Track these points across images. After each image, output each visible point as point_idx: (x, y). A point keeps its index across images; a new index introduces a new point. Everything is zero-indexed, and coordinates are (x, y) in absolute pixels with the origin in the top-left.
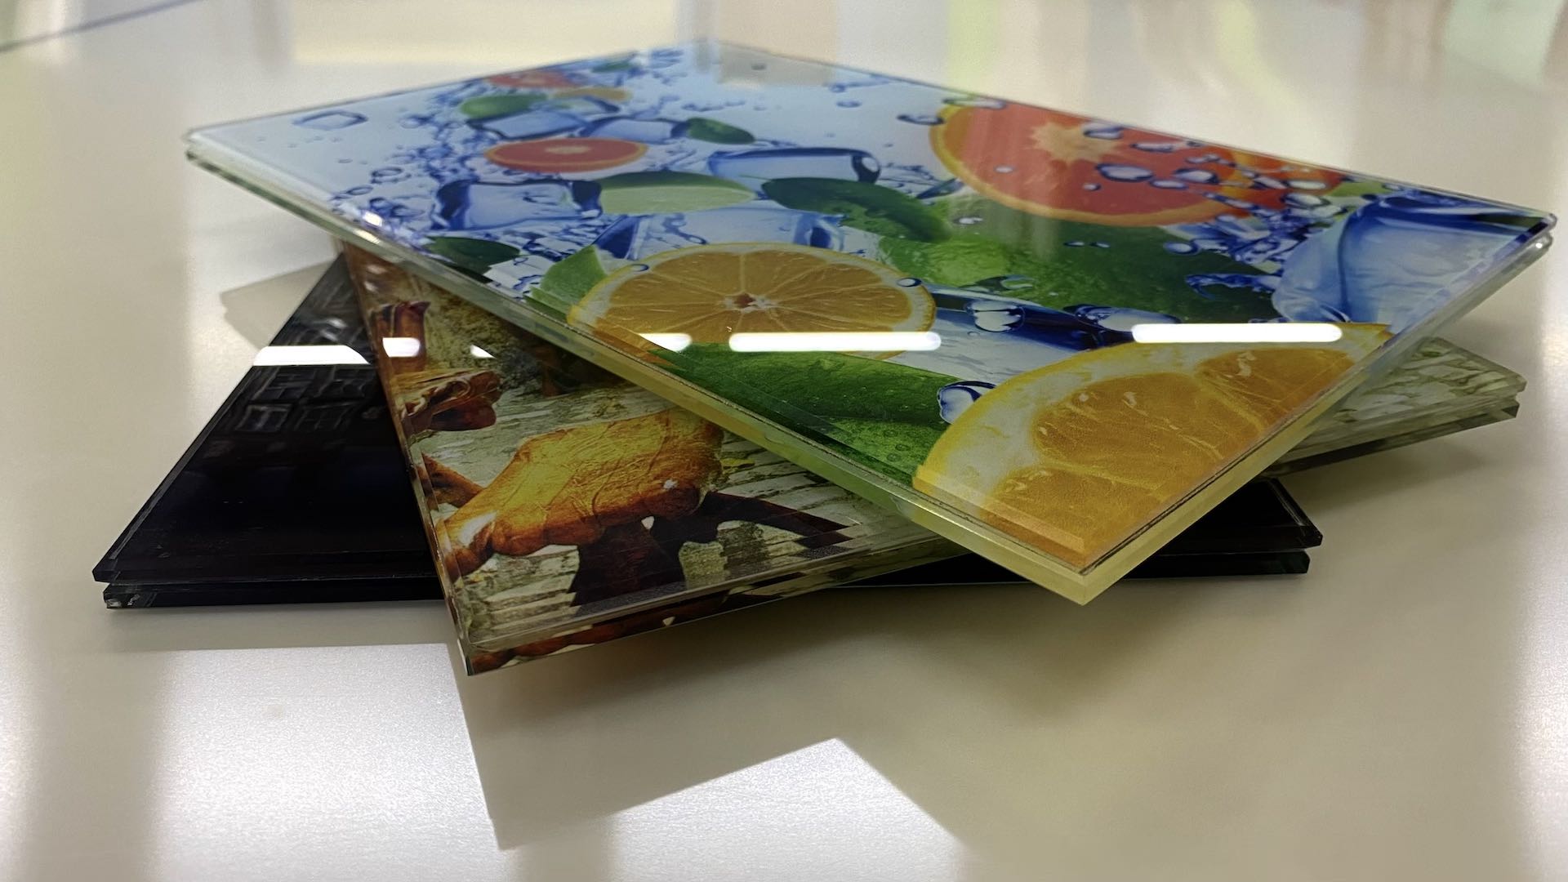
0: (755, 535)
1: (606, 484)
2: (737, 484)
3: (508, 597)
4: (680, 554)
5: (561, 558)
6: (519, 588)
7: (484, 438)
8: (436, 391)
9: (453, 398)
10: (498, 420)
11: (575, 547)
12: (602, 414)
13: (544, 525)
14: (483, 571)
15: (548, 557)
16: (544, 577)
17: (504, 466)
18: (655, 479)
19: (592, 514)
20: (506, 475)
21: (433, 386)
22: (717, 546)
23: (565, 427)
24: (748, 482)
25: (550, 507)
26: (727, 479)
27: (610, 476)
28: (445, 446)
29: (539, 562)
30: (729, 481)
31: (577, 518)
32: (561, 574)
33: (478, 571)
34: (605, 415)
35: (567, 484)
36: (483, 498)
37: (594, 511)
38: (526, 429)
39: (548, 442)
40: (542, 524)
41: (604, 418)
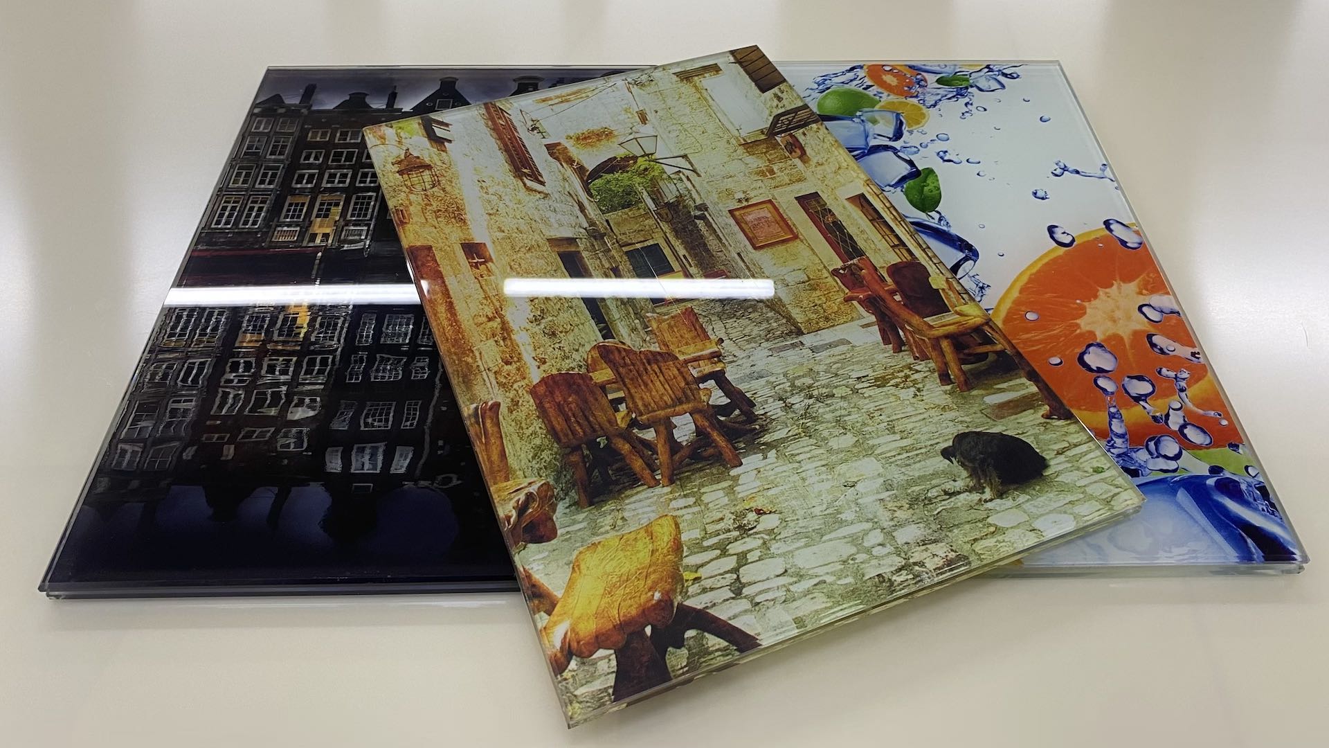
0: (705, 642)
1: (624, 595)
2: (693, 596)
3: (584, 691)
4: (666, 659)
5: (607, 660)
6: (589, 685)
7: (554, 550)
8: (520, 503)
9: (531, 510)
10: (559, 532)
11: (612, 651)
12: (615, 527)
13: (595, 632)
14: (570, 671)
15: (601, 659)
16: (600, 675)
17: (568, 578)
18: (649, 591)
19: (618, 622)
20: (570, 585)
21: (516, 498)
22: (684, 651)
23: (596, 539)
24: (699, 594)
25: (597, 615)
26: (687, 591)
27: (625, 587)
28: (534, 558)
29: (596, 663)
30: (689, 594)
31: (611, 626)
32: (608, 674)
33: (567, 671)
34: (617, 528)
35: (603, 595)
36: (561, 607)
37: (620, 620)
38: (575, 541)
39: (588, 554)
40: (594, 631)
41: (617, 531)
